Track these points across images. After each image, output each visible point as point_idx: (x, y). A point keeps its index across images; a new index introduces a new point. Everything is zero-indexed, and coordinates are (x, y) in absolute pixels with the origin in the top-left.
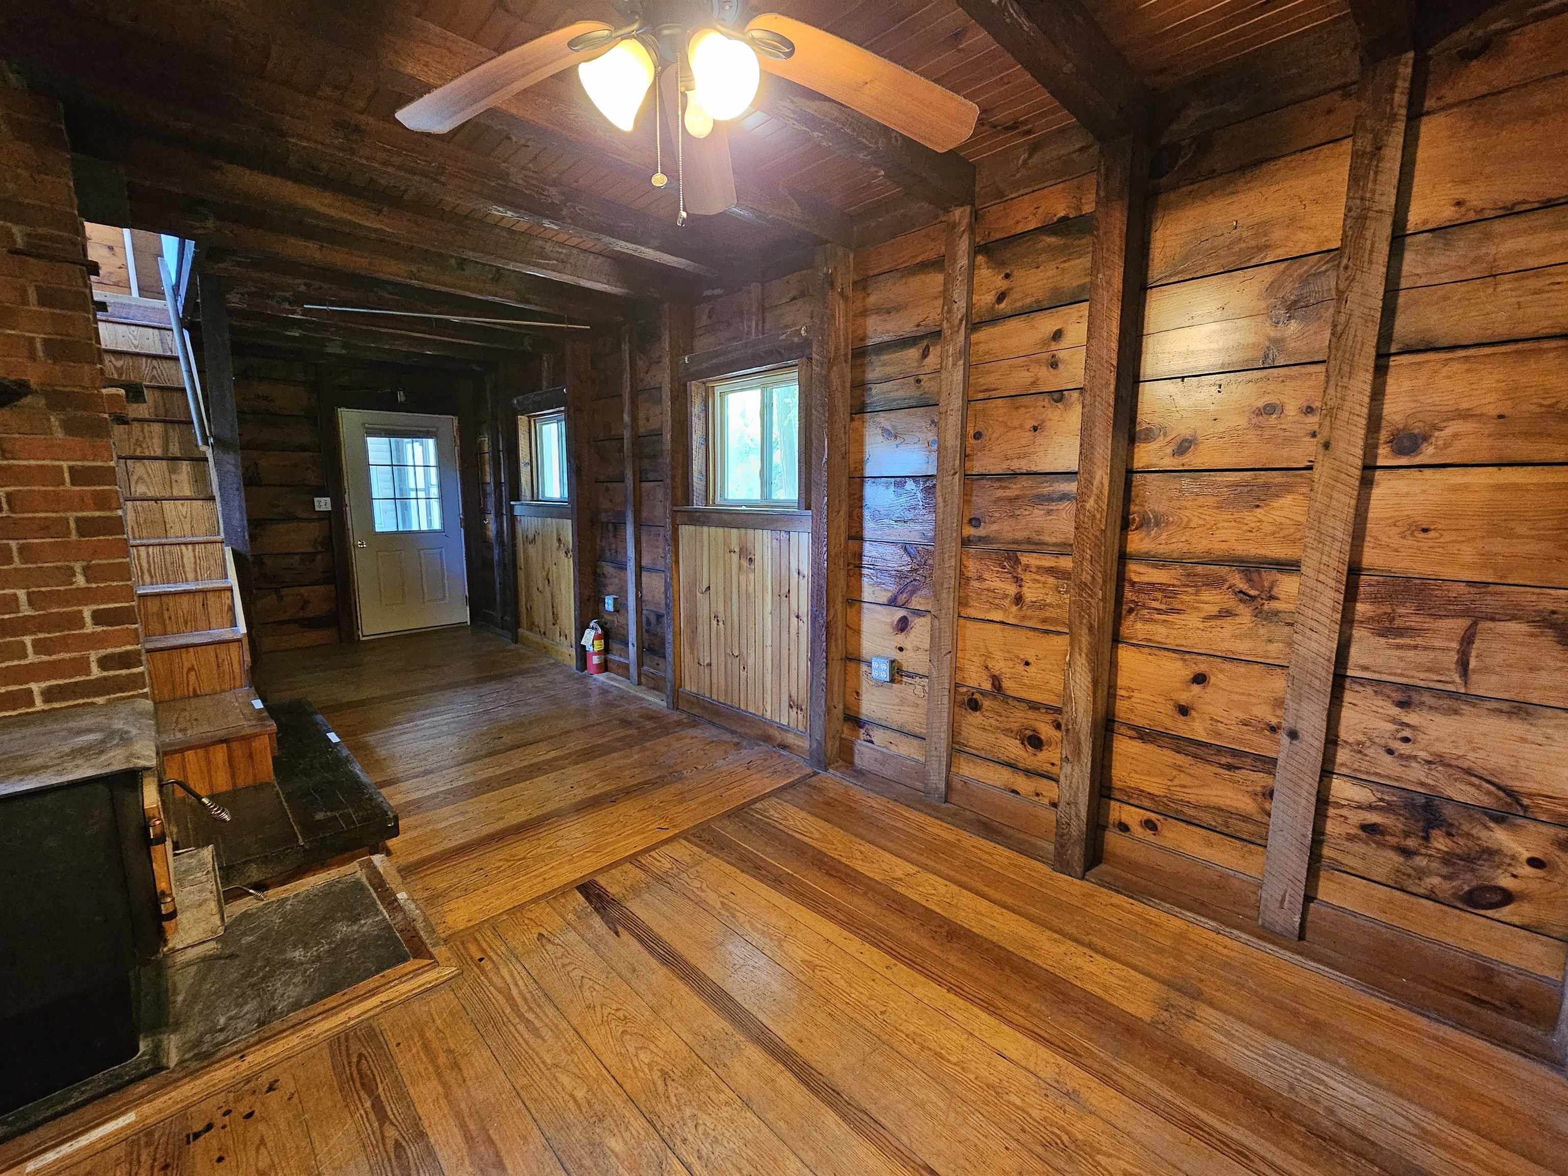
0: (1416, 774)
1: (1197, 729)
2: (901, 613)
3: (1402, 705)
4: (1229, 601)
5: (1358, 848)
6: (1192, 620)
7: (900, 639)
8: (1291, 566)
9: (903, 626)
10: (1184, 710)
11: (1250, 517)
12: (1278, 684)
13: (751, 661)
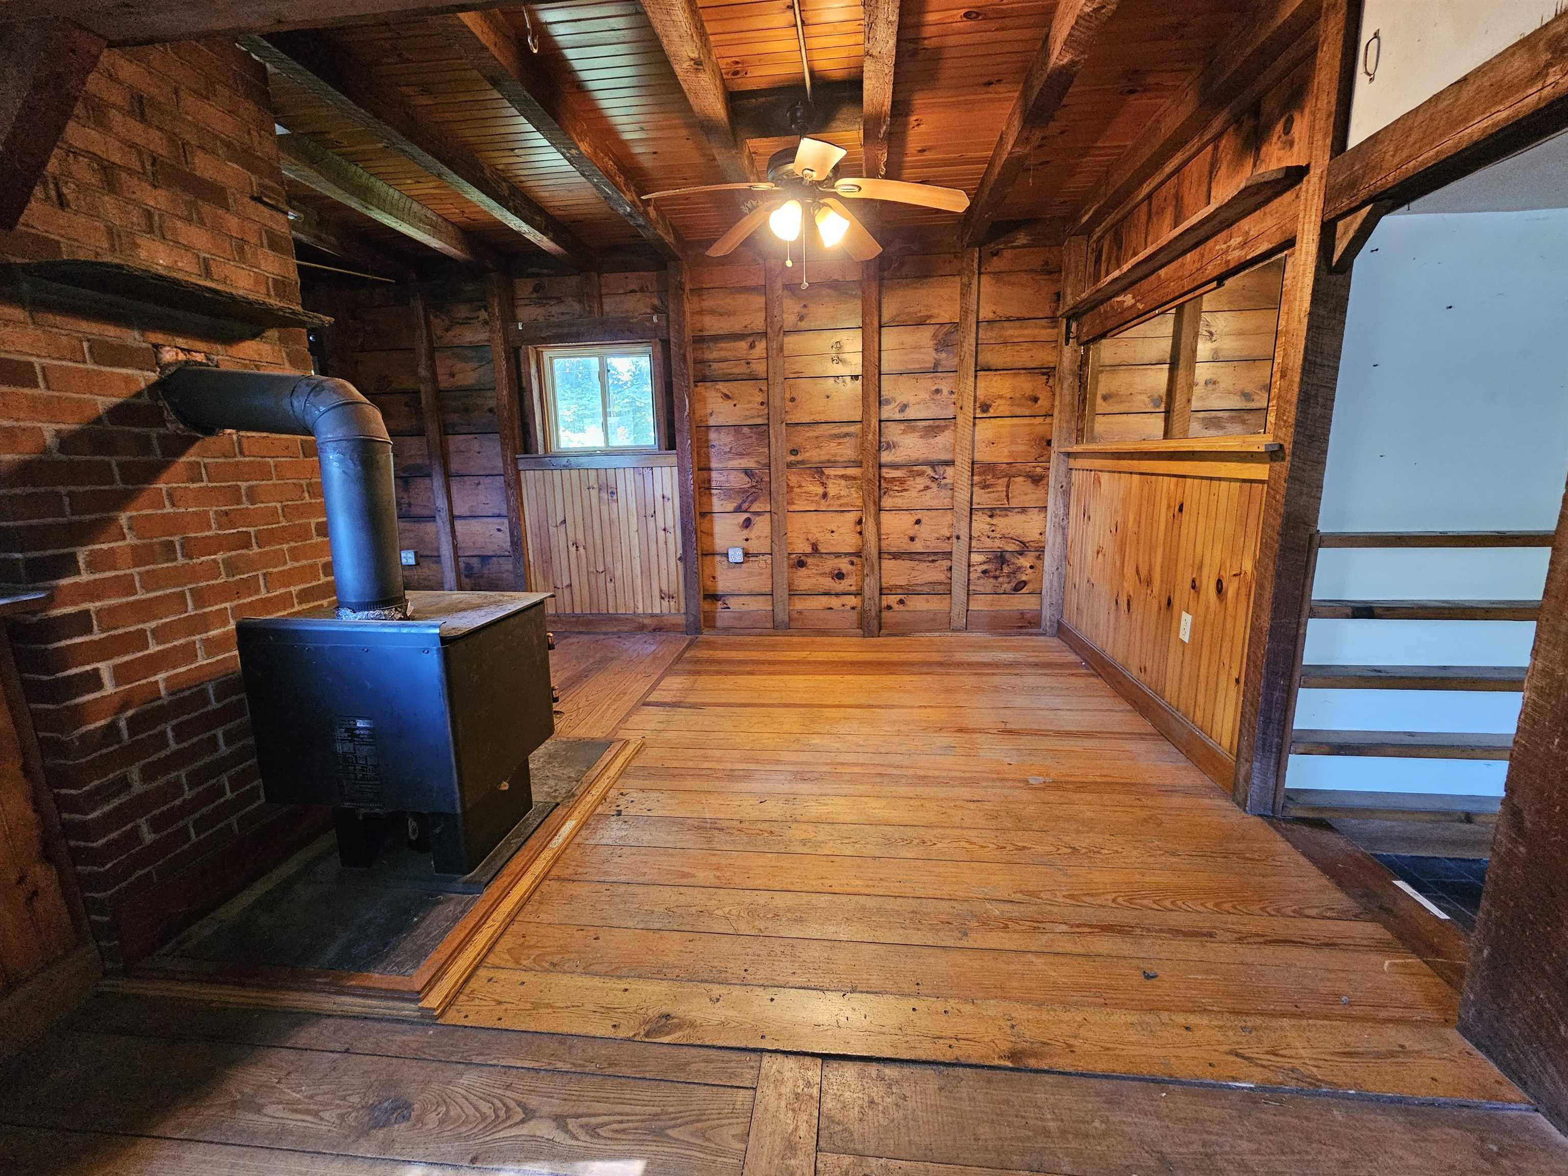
0: (998, 543)
1: (918, 547)
2: (746, 515)
3: (991, 516)
4: (928, 482)
5: (982, 581)
6: (913, 493)
7: (745, 533)
8: (951, 463)
9: (747, 524)
10: (912, 539)
11: (932, 441)
12: (949, 517)
13: (618, 574)
